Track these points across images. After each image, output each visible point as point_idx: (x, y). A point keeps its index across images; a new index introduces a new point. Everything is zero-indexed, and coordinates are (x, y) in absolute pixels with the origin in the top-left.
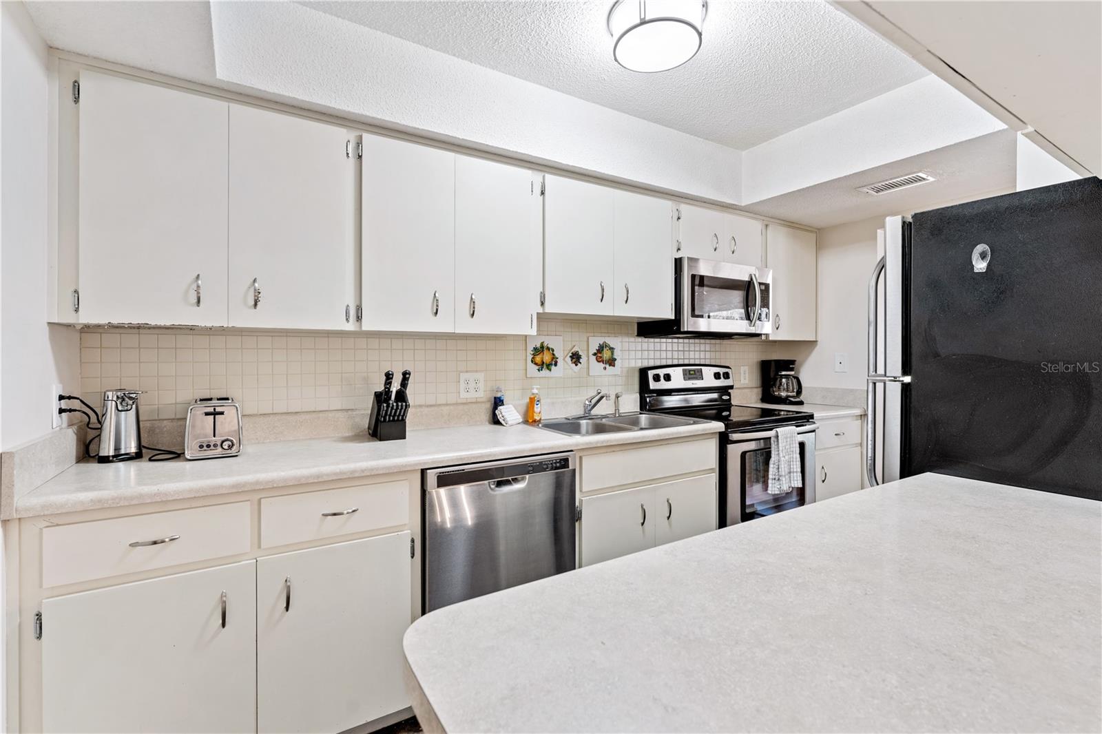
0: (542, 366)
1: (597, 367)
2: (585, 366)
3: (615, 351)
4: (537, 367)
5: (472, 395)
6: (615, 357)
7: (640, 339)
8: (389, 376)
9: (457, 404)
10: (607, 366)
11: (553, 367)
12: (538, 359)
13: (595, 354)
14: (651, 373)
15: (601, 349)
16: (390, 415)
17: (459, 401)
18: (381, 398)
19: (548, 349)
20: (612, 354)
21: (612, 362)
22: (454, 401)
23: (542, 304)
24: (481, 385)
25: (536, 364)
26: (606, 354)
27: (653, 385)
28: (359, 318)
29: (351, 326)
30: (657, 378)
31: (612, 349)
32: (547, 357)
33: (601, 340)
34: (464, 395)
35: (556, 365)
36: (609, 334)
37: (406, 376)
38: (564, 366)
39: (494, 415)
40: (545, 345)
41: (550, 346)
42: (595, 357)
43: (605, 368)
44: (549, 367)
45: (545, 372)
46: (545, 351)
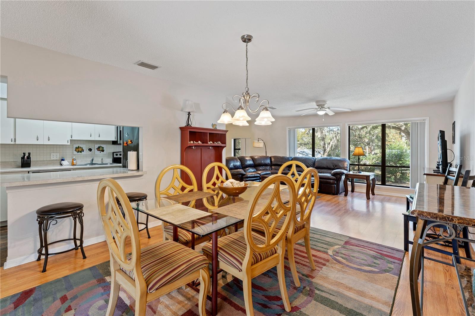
0: (78, 152)
1: (98, 152)
2: (94, 152)
3: (104, 148)
4: (77, 152)
5: (55, 158)
6: (104, 149)
7: (113, 145)
8: (24, 154)
9: (50, 161)
10: (101, 152)
11: (82, 152)
12: (77, 150)
13: (97, 149)
14: (115, 154)
15: (99, 148)
16: (25, 162)
17: (51, 160)
18: (23, 158)
19: (81, 148)
20: (103, 149)
21: (103, 151)
22: (49, 160)
23: (72, 137)
24: (58, 156)
25: (76, 151)
26: (101, 149)
27: (115, 156)
28: (15, 141)
29: (13, 143)
30: (117, 155)
31: (103, 148)
32: (80, 150)
33: (99, 145)
34: (52, 158)
35: (83, 151)
36: (102, 144)
37: (29, 154)
38: (86, 152)
39: (61, 163)
40: (80, 146)
41: (81, 147)
42: (97, 150)
43: (100, 152)
44: (81, 152)
45: (80, 153)
46: (80, 148)
